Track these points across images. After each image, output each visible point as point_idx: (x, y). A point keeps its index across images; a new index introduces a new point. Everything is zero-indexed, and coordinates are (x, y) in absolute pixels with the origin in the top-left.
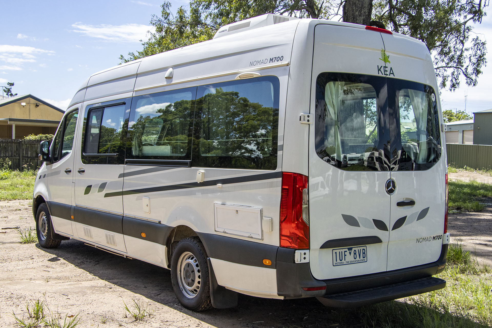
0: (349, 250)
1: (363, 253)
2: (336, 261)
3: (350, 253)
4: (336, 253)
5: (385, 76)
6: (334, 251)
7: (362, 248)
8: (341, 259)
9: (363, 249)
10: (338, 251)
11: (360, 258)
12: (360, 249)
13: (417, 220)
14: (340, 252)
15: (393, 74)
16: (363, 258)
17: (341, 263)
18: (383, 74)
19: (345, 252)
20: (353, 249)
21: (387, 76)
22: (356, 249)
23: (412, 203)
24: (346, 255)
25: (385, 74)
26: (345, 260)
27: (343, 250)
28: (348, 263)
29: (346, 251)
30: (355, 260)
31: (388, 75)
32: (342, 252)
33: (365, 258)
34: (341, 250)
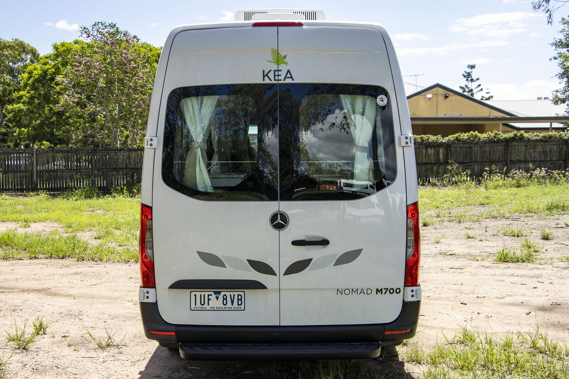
0: (215, 294)
1: (238, 300)
2: (196, 305)
3: (217, 298)
4: (195, 295)
5: (276, 82)
6: (193, 294)
7: (236, 294)
8: (202, 303)
9: (238, 295)
10: (198, 294)
11: (232, 305)
12: (234, 295)
13: (335, 265)
14: (201, 295)
15: (291, 77)
16: (238, 305)
17: (203, 308)
18: (271, 80)
19: (209, 295)
20: (222, 294)
21: (280, 82)
22: (228, 294)
23: (325, 242)
24: (210, 300)
25: (275, 80)
26: (208, 305)
27: (206, 294)
28: (213, 309)
29: (211, 295)
30: (225, 306)
31: (281, 80)
32: (204, 295)
33: (242, 306)
34: (203, 293)
